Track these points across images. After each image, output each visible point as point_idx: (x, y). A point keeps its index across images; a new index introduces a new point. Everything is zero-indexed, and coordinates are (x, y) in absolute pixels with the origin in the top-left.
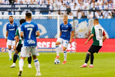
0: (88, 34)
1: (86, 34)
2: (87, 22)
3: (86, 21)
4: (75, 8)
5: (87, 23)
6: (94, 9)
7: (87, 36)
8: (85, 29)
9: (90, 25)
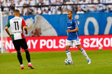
0: (34, 32)
1: (32, 32)
2: (33, 18)
3: (31, 18)
4: (19, 4)
5: (33, 21)
6: (40, 4)
7: (33, 34)
8: (31, 27)
9: (37, 22)
